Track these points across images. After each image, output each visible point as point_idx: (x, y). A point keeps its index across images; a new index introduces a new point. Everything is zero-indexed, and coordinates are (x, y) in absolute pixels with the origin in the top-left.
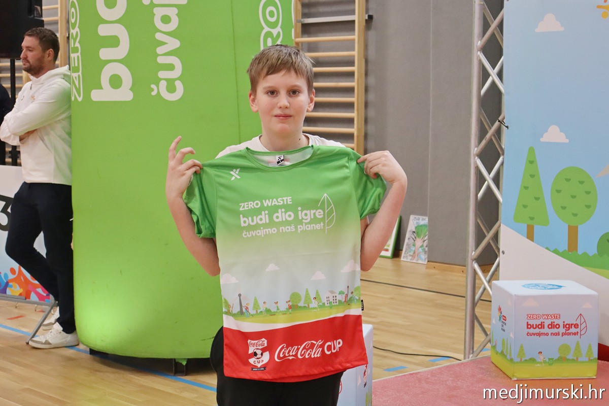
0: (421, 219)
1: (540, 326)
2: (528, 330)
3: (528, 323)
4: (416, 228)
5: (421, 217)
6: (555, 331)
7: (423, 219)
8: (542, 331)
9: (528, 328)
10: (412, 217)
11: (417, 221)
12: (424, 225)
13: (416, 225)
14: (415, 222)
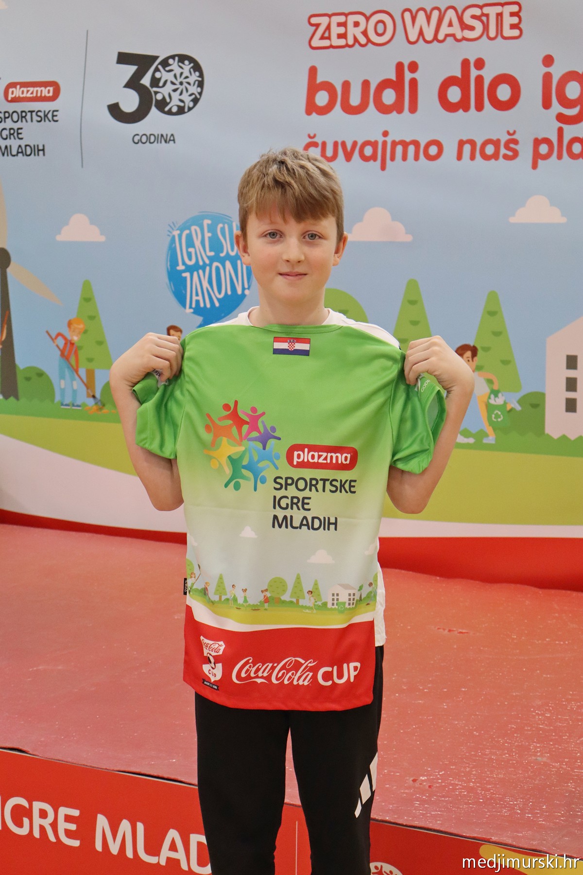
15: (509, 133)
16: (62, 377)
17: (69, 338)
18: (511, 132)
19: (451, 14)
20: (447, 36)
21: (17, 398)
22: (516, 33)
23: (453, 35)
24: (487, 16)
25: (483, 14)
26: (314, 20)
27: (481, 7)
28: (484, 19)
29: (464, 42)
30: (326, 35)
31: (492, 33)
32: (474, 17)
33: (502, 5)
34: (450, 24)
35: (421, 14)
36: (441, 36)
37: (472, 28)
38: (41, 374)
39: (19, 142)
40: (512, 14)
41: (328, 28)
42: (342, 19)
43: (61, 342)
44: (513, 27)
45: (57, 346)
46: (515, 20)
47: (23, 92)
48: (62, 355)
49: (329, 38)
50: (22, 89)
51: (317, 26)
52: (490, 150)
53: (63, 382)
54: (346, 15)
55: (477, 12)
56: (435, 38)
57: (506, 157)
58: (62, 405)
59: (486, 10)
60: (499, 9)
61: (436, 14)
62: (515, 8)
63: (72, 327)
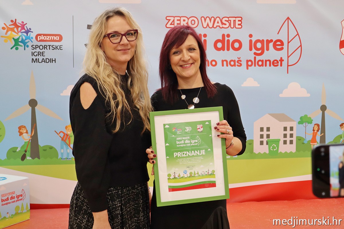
15: (238, 58)
16: (62, 148)
17: (66, 133)
18: (239, 58)
19: (218, 19)
20: (217, 26)
21: (39, 158)
22: (240, 27)
23: (219, 26)
24: (230, 21)
25: (229, 20)
26: (168, 18)
27: (228, 18)
28: (229, 21)
29: (223, 28)
30: (173, 23)
31: (232, 26)
32: (226, 21)
33: (236, 17)
34: (218, 23)
35: (208, 19)
36: (215, 26)
37: (225, 24)
38: (51, 148)
39: (42, 57)
40: (239, 21)
41: (174, 21)
42: (179, 18)
43: (62, 135)
44: (239, 25)
45: (60, 136)
46: (240, 23)
47: (45, 38)
48: (62, 139)
49: (174, 24)
50: (44, 37)
51: (169, 20)
52: (232, 63)
53: (62, 150)
54: (180, 17)
55: (227, 19)
56: (213, 27)
57: (238, 65)
58: (62, 159)
59: (230, 19)
60: (234, 19)
61: (213, 19)
62: (240, 19)
63: (67, 128)
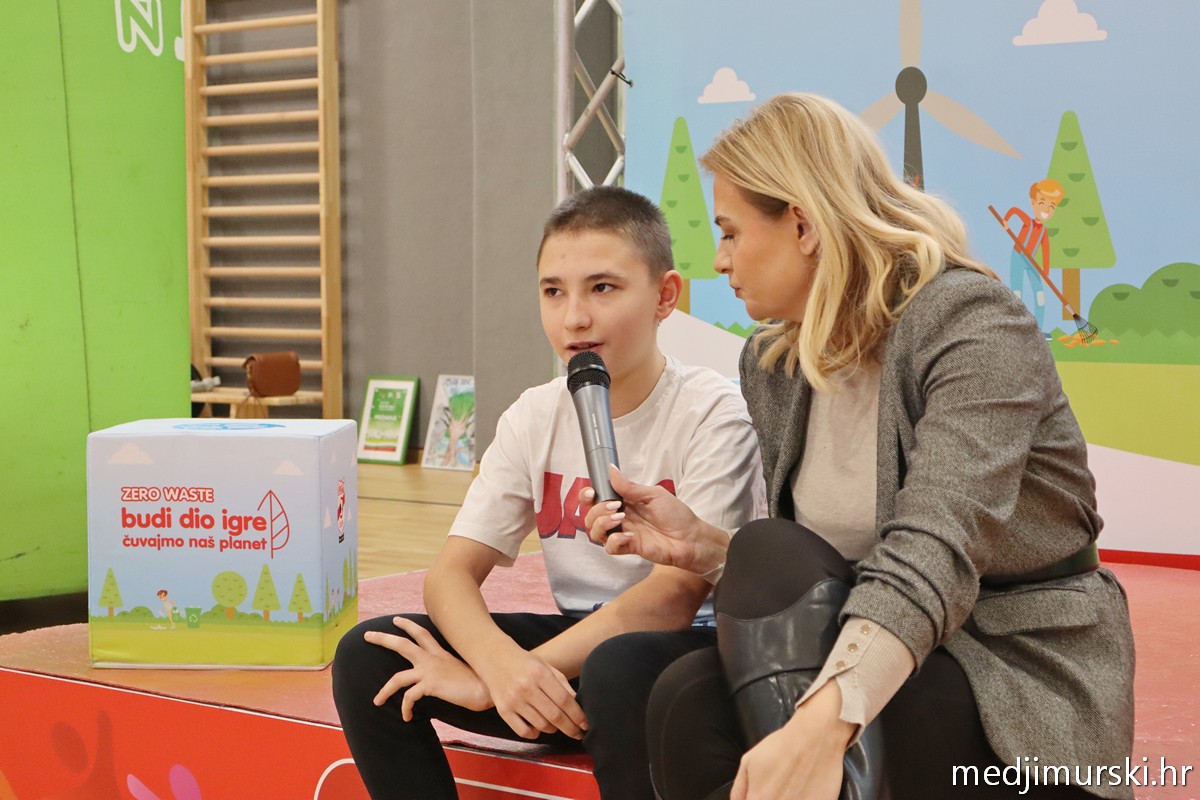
0: (460, 381)
1: (158, 521)
2: (127, 531)
3: (124, 510)
4: (451, 400)
5: (460, 378)
6: (200, 533)
7: (464, 382)
8: (165, 532)
9: (125, 524)
10: (442, 379)
11: (454, 386)
12: (468, 394)
13: (450, 395)
14: (449, 389)
